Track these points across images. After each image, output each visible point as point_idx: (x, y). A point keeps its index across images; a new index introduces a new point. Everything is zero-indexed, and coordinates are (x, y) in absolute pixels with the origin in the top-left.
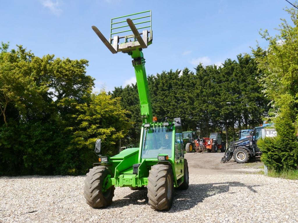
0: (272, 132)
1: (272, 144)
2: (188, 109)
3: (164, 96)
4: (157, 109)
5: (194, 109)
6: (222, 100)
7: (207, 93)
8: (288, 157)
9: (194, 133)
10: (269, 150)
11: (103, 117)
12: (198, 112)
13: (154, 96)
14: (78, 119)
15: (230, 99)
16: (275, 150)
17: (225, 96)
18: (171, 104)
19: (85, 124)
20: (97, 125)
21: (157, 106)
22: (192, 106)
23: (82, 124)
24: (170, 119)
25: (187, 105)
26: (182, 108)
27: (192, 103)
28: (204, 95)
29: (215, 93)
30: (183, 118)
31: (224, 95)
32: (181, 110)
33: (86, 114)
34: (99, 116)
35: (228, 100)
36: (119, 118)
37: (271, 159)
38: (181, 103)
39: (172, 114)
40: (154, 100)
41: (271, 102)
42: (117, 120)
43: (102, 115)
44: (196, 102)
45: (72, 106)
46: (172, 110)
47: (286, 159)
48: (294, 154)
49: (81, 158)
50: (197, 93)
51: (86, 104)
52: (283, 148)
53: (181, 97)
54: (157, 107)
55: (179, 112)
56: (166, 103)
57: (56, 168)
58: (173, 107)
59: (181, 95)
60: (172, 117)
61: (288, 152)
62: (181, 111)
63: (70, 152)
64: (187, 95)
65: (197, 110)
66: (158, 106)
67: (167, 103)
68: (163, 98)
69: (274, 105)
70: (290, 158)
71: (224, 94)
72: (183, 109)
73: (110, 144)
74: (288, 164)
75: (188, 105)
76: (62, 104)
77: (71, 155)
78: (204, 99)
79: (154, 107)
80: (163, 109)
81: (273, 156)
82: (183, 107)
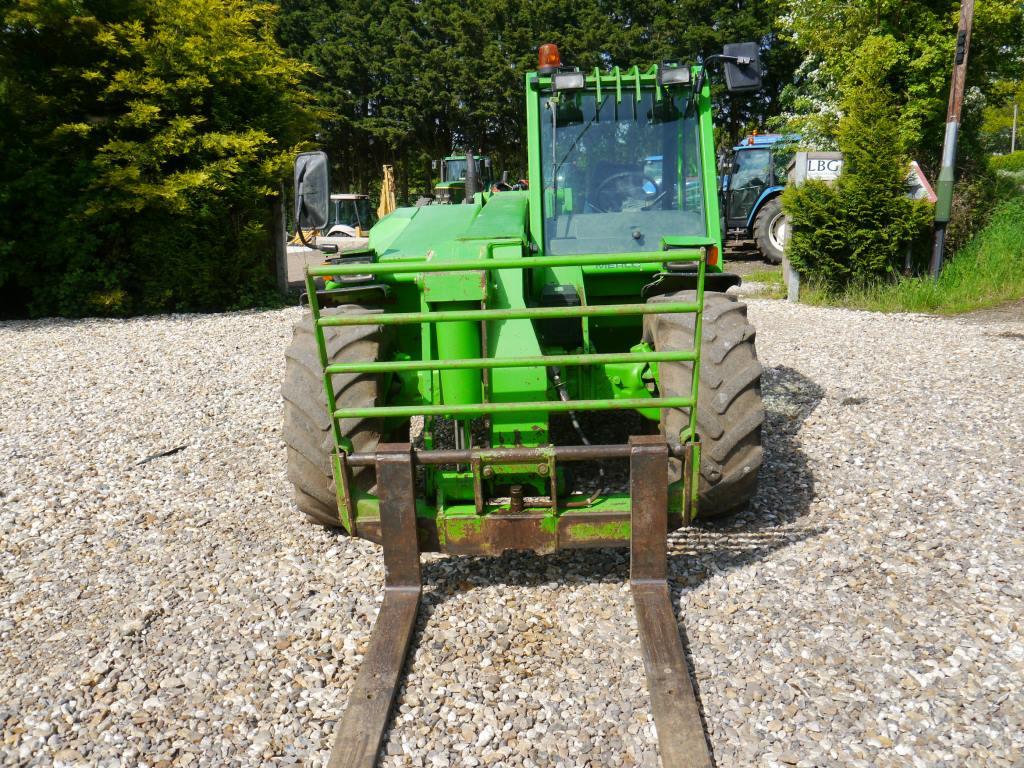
0: (827, 162)
1: (829, 204)
2: (463, 72)
3: (369, 16)
4: (341, 67)
5: (481, 72)
6: (585, 43)
7: (533, 13)
8: (872, 243)
9: (487, 161)
10: (819, 221)
11: (219, 87)
12: (498, 85)
13: (326, 12)
14: (112, 88)
15: (614, 42)
16: (838, 221)
17: (598, 28)
18: (396, 47)
19: (144, 112)
20: (194, 117)
21: (340, 53)
22: (477, 61)
23: (129, 110)
24: (394, 106)
25: (459, 55)
26: (436, 65)
27: (475, 51)
28: (521, 22)
29: (563, 15)
30: (440, 107)
31: (595, 25)
32: (433, 73)
33: (147, 69)
34: (204, 81)
35: (608, 45)
36: (280, 92)
37: (822, 249)
38: (432, 47)
39: (400, 88)
40: (329, 30)
41: (809, 59)
42: (272, 101)
43: (211, 77)
44: (491, 47)
45: (75, 28)
46: (398, 72)
47: (866, 250)
48: (891, 236)
49: (137, 247)
50: (496, 12)
51: (137, 26)
52: (865, 215)
53: (433, 23)
54: (340, 58)
55: (426, 81)
56: (375, 44)
57: (36, 291)
58: (404, 60)
59: (434, 15)
60: (400, 98)
61: (876, 228)
62: (434, 80)
63: (92, 225)
64: (459, 15)
65: (494, 77)
66: (347, 54)
67: (380, 43)
68: (363, 21)
69: (816, 72)
70: (878, 249)
71: (595, 20)
72: (444, 70)
73: (253, 196)
74: (868, 265)
75: (463, 55)
76: (30, 17)
77: (93, 241)
78: (521, 37)
79: (329, 58)
80: (366, 65)
81: (830, 241)
82: (444, 64)
